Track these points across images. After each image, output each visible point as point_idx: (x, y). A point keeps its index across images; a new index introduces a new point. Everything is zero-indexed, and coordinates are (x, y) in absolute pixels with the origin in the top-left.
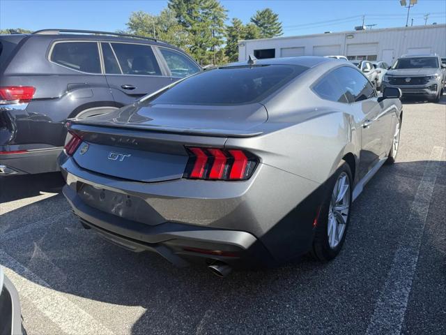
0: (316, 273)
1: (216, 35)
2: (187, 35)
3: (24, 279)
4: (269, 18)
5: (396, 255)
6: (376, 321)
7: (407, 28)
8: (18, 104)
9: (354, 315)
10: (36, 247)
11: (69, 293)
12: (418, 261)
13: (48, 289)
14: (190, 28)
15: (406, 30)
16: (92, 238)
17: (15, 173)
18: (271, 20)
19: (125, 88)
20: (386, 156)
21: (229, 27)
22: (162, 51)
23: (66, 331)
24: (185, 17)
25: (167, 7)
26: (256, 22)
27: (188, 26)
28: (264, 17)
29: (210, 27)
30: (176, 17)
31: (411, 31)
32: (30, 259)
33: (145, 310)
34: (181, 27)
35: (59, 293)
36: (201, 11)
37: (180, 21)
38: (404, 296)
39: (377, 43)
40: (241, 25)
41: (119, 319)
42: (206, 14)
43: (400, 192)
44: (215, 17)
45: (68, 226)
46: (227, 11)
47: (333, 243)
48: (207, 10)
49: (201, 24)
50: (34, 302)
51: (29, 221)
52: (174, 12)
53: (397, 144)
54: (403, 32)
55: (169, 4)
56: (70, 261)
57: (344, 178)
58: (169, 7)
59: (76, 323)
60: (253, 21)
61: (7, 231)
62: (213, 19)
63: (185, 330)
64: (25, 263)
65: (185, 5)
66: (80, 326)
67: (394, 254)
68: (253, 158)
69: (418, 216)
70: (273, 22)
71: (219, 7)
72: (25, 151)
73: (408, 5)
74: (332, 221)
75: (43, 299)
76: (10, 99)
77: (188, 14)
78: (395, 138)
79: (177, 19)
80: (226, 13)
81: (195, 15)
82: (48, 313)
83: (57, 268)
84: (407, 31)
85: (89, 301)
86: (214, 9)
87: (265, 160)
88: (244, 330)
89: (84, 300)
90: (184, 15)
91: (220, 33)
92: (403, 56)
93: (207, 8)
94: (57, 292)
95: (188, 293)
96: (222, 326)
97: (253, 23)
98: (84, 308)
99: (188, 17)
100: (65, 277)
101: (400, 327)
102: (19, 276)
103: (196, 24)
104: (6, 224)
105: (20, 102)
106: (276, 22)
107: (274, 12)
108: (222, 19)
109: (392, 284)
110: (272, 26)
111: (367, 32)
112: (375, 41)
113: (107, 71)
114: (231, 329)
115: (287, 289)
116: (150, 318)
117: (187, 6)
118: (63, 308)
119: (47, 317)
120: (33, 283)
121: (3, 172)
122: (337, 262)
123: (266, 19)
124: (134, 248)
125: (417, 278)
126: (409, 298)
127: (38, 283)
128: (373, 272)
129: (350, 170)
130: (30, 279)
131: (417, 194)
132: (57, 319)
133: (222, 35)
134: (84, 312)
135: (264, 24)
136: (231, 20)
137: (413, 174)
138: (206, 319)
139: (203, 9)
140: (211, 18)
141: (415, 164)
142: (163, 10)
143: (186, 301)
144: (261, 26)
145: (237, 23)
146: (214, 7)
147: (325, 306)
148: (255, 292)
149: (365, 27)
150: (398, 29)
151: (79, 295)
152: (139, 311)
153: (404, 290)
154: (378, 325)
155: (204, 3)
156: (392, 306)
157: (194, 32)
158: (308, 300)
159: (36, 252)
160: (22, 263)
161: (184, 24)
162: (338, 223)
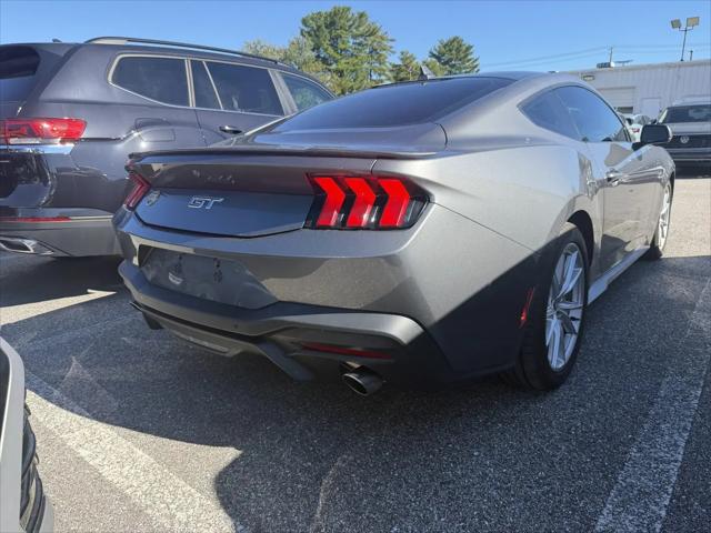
0: (526, 408)
1: (374, 77)
2: (329, 78)
3: (51, 405)
4: (458, 50)
5: (664, 386)
6: (628, 480)
7: (682, 64)
8: (59, 145)
9: (590, 471)
10: (75, 362)
11: (120, 425)
12: (702, 395)
13: (87, 420)
14: (334, 66)
15: (680, 66)
16: (163, 352)
17: (49, 253)
18: (462, 55)
19: (225, 131)
20: (646, 244)
21: (395, 66)
22: (286, 78)
23: (110, 479)
24: (326, 50)
25: (298, 35)
26: (438, 58)
27: (331, 64)
28: (450, 50)
29: (365, 65)
30: (313, 50)
31: (689, 69)
32: (63, 378)
33: (239, 452)
34: (320, 65)
35: (105, 425)
36: (351, 41)
37: (318, 57)
38: (676, 445)
39: (634, 88)
40: (414, 62)
41: (196, 464)
42: (359, 44)
43: (671, 297)
44: (373, 50)
45: (128, 336)
46: (392, 40)
47: (556, 361)
48: (361, 39)
49: (350, 60)
50: (64, 436)
51: (67, 328)
52: (310, 43)
53: (665, 229)
54: (677, 69)
55: (302, 31)
56: (126, 382)
57: (574, 256)
58: (302, 34)
59: (127, 468)
60: (434, 55)
61: (32, 340)
62: (371, 52)
63: (304, 483)
64: (55, 384)
65: (326, 31)
66: (133, 471)
67: (659, 384)
68: (418, 194)
69: (701, 331)
70: (466, 56)
71: (380, 34)
72: (67, 218)
73: (683, 27)
74: (553, 324)
75: (77, 433)
76: (47, 137)
77: (332, 45)
78: (663, 217)
79: (314, 54)
80: (390, 44)
81: (341, 46)
82: (83, 453)
83: (105, 392)
84: (682, 69)
85: (150, 438)
86: (372, 38)
87: (438, 197)
88: (400, 486)
89: (142, 436)
90: (326, 46)
91: (380, 75)
92: (677, 103)
93: (362, 35)
94: (100, 424)
95: (310, 431)
96: (364, 479)
97: (434, 59)
98: (141, 447)
99: (331, 51)
100: (116, 404)
101: (670, 490)
102: (44, 401)
103: (343, 61)
104: (32, 331)
105: (62, 142)
106: (469, 57)
107: (467, 42)
108: (384, 52)
109: (655, 428)
110: (463, 63)
111: (616, 70)
112: (630, 85)
113: (198, 103)
114: (378, 484)
115: (476, 430)
116: (247, 465)
117: (330, 33)
118: (108, 447)
119: (82, 458)
120: (64, 411)
121: (32, 251)
122: (563, 393)
123: (454, 52)
124: (226, 349)
125: (699, 419)
126: (685, 448)
127: (72, 411)
128: (624, 409)
129: (584, 243)
130: (61, 406)
131: (701, 301)
132: (97, 461)
133: (383, 77)
134: (140, 452)
135: (451, 60)
136: (399, 54)
137: (692, 273)
138: (339, 469)
139: (354, 37)
140: (368, 50)
141: (696, 260)
142: (292, 39)
143: (307, 441)
144: (446, 63)
145: (407, 59)
146: (373, 34)
147: (540, 456)
148: (422, 432)
149: (613, 65)
150: (669, 66)
151: (135, 429)
152: (229, 454)
153: (676, 437)
154: (632, 485)
155: (356, 28)
156: (656, 459)
157: (341, 73)
158: (512, 447)
159: (75, 369)
160: (49, 383)
161: (325, 61)
162: (565, 333)
